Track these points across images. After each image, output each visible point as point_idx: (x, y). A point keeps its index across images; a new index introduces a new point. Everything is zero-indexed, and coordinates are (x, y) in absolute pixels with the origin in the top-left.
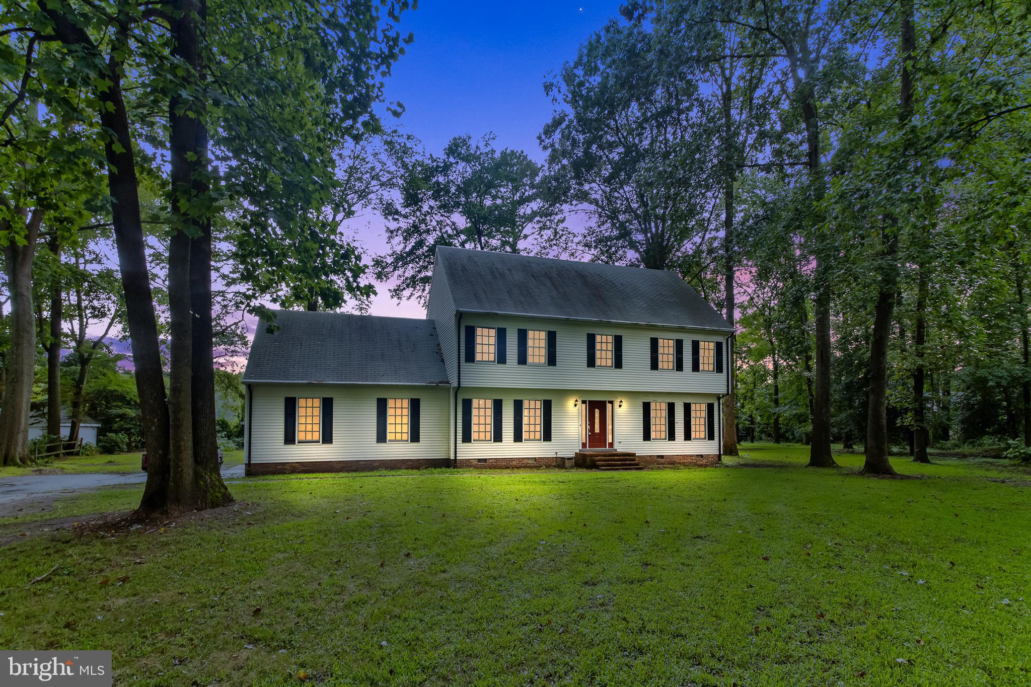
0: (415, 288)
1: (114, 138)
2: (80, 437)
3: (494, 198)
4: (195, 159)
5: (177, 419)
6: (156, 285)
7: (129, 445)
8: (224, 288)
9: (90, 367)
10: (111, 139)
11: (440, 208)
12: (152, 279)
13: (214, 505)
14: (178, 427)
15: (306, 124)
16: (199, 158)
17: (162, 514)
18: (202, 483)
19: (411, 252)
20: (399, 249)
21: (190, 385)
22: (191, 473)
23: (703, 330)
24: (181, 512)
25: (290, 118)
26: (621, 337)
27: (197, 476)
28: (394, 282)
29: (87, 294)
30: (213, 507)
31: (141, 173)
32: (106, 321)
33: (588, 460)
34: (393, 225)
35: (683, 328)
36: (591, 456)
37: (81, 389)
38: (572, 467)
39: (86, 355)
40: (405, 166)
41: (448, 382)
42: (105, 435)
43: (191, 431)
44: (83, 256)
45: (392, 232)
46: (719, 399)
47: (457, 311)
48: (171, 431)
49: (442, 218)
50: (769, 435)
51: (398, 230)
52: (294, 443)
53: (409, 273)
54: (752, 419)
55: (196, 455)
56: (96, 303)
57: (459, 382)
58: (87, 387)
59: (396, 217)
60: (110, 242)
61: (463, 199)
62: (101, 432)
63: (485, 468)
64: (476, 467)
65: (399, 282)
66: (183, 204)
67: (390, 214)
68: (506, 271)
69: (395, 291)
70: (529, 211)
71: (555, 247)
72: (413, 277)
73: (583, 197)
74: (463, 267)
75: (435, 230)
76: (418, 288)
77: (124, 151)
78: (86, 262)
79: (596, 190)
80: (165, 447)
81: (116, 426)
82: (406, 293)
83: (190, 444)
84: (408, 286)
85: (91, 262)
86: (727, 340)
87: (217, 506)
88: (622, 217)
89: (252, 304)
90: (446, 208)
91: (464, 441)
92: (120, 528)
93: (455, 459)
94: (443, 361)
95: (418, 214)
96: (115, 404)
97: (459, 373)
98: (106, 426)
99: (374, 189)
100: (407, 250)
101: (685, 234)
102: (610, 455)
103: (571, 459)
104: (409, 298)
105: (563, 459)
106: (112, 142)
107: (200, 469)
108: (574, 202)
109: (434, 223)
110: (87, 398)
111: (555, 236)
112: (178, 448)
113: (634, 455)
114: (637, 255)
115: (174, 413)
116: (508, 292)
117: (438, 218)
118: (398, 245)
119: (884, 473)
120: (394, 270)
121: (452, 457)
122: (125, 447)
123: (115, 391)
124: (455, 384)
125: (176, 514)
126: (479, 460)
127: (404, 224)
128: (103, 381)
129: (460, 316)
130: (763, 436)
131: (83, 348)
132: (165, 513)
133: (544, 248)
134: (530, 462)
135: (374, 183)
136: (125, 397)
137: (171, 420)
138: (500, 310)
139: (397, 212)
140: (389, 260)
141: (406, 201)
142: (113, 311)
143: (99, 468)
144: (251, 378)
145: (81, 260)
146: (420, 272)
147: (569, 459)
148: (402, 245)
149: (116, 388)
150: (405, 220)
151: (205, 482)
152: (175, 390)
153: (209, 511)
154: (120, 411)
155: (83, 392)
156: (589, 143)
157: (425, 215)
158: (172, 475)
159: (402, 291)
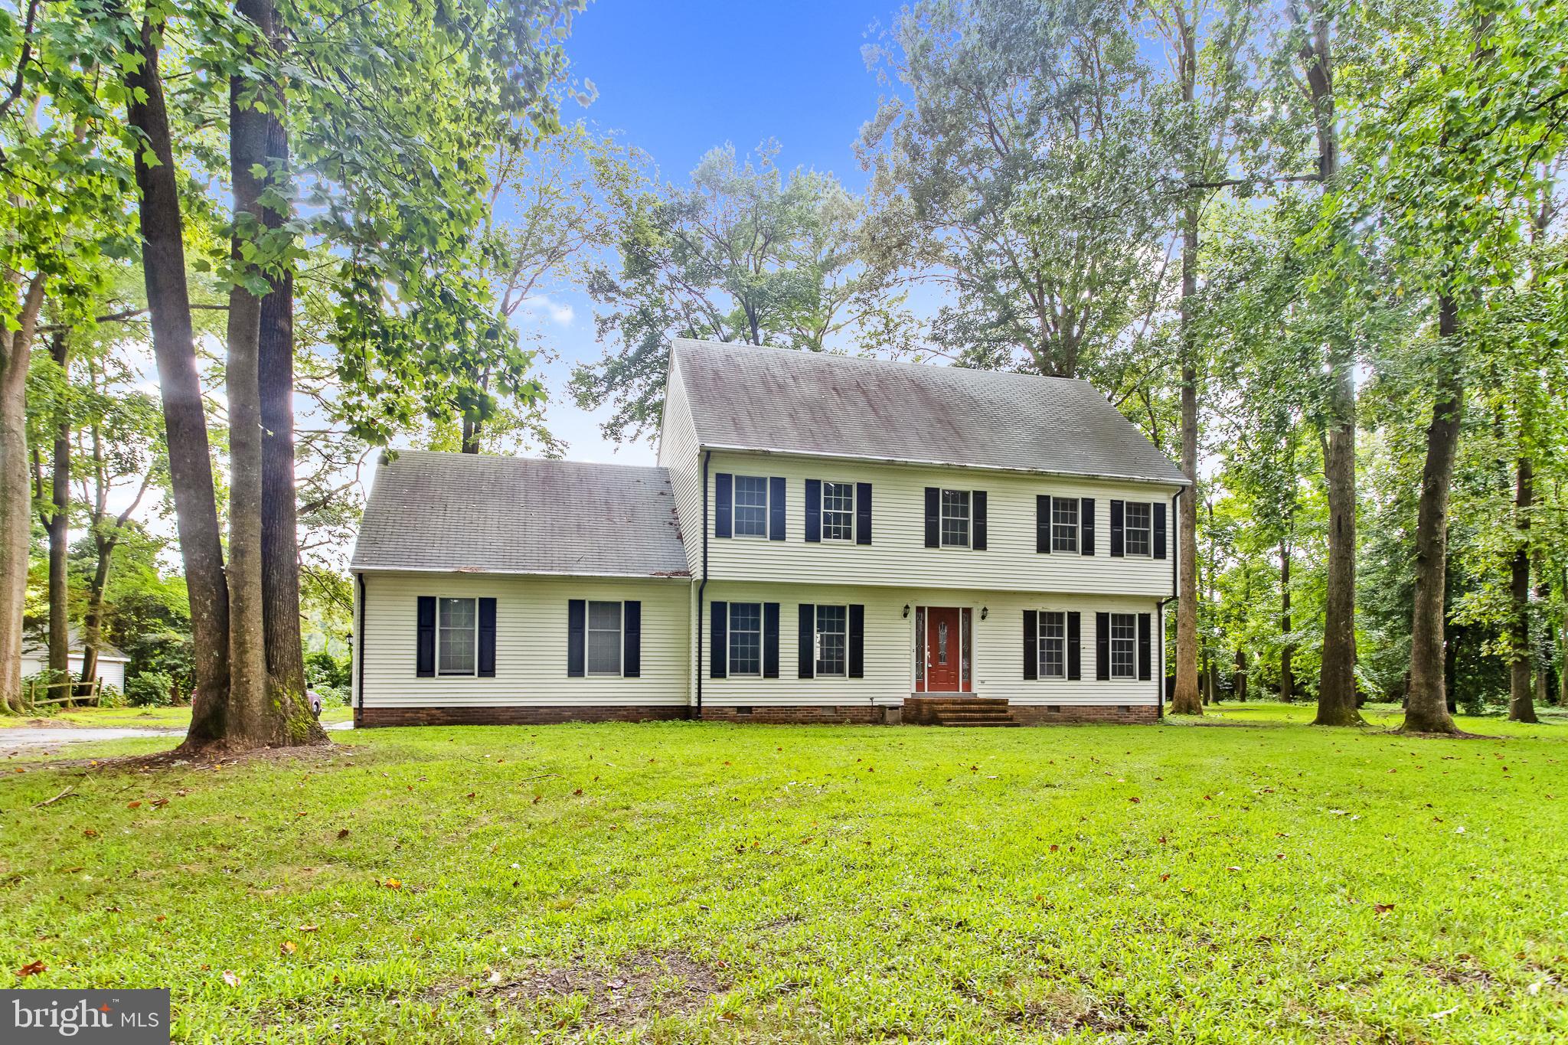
0: (644, 420)
1: (144, 141)
2: (98, 675)
3: (782, 259)
4: (264, 174)
5: (239, 598)
6: (217, 420)
7: (174, 692)
8: (327, 426)
9: (114, 557)
10: (141, 146)
11: (686, 277)
12: (210, 411)
13: (297, 742)
14: (241, 611)
15: (440, 120)
16: (270, 173)
17: (218, 748)
18: (277, 704)
19: (637, 359)
20: (615, 353)
21: (259, 545)
22: (261, 686)
23: (1129, 481)
24: (247, 748)
25: (413, 109)
26: (984, 494)
27: (271, 692)
28: (608, 409)
29: (109, 434)
30: (295, 744)
31: (189, 209)
32: (138, 479)
33: (925, 709)
34: (607, 310)
35: (1094, 478)
36: (931, 703)
37: (99, 594)
38: (896, 723)
39: (107, 539)
40: (625, 204)
41: (687, 574)
42: (137, 676)
43: (261, 619)
44: (103, 370)
45: (604, 322)
46: (1159, 606)
47: (702, 448)
48: (231, 617)
49: (690, 297)
50: (1276, 689)
51: (615, 318)
52: (433, 676)
53: (634, 395)
54: (1241, 659)
55: (269, 660)
56: (122, 448)
57: (705, 571)
58: (109, 593)
59: (610, 295)
60: (145, 347)
61: (727, 262)
62: (131, 671)
63: (749, 721)
64: (733, 720)
65: (617, 411)
66: (248, 250)
67: (601, 289)
68: (790, 381)
69: (610, 426)
70: (841, 284)
71: (886, 346)
72: (642, 401)
73: (933, 253)
74: (716, 373)
75: (677, 318)
76: (649, 420)
77: (159, 163)
78: (109, 380)
79: (955, 239)
80: (223, 645)
81: (153, 662)
82: (630, 429)
83: (259, 640)
84: (632, 418)
85: (115, 380)
86: (1174, 500)
87: (302, 743)
88: (1002, 287)
89: (356, 419)
90: (698, 276)
91: (713, 675)
92: (158, 763)
93: (699, 707)
94: (680, 537)
95: (649, 288)
96: (151, 621)
97: (705, 557)
98: (139, 660)
99: (573, 245)
100: (631, 353)
101: (1112, 315)
102: (964, 703)
103: (897, 708)
104: (634, 439)
105: (882, 708)
106: (142, 150)
107: (274, 681)
108: (919, 264)
109: (677, 306)
110: (109, 611)
111: (887, 325)
112: (241, 645)
113: (1004, 702)
114: (1028, 355)
115: (236, 588)
116: (791, 415)
117: (684, 296)
118: (616, 345)
119: (1436, 731)
120: (609, 389)
121: (694, 703)
122: (168, 696)
123: (151, 597)
124: (699, 576)
125: (240, 749)
126: (740, 709)
127: (626, 308)
128: (132, 581)
129: (707, 456)
130: (1264, 691)
131: (103, 527)
132: (223, 747)
133: (869, 347)
134: (827, 713)
135: (573, 234)
136: (168, 612)
137: (231, 600)
138: (776, 446)
139: (613, 287)
140: (601, 372)
141: (629, 267)
142: (149, 464)
143: (127, 721)
144: (363, 563)
145: (100, 379)
146: (652, 391)
147: (892, 708)
148: (623, 345)
149: (154, 592)
150: (628, 301)
151: (283, 703)
152: (238, 552)
153: (288, 749)
154: (160, 636)
155: (103, 599)
156: (942, 152)
157: (661, 292)
158: (233, 687)
159: (622, 426)
